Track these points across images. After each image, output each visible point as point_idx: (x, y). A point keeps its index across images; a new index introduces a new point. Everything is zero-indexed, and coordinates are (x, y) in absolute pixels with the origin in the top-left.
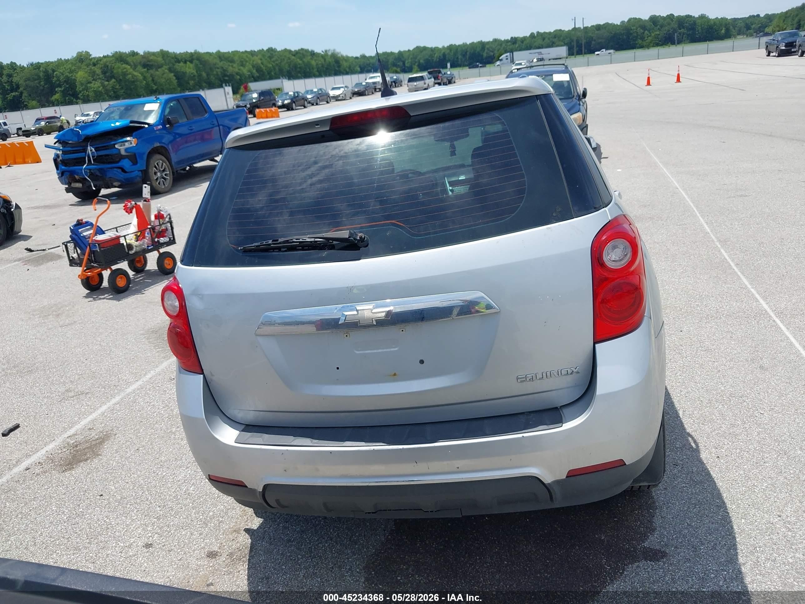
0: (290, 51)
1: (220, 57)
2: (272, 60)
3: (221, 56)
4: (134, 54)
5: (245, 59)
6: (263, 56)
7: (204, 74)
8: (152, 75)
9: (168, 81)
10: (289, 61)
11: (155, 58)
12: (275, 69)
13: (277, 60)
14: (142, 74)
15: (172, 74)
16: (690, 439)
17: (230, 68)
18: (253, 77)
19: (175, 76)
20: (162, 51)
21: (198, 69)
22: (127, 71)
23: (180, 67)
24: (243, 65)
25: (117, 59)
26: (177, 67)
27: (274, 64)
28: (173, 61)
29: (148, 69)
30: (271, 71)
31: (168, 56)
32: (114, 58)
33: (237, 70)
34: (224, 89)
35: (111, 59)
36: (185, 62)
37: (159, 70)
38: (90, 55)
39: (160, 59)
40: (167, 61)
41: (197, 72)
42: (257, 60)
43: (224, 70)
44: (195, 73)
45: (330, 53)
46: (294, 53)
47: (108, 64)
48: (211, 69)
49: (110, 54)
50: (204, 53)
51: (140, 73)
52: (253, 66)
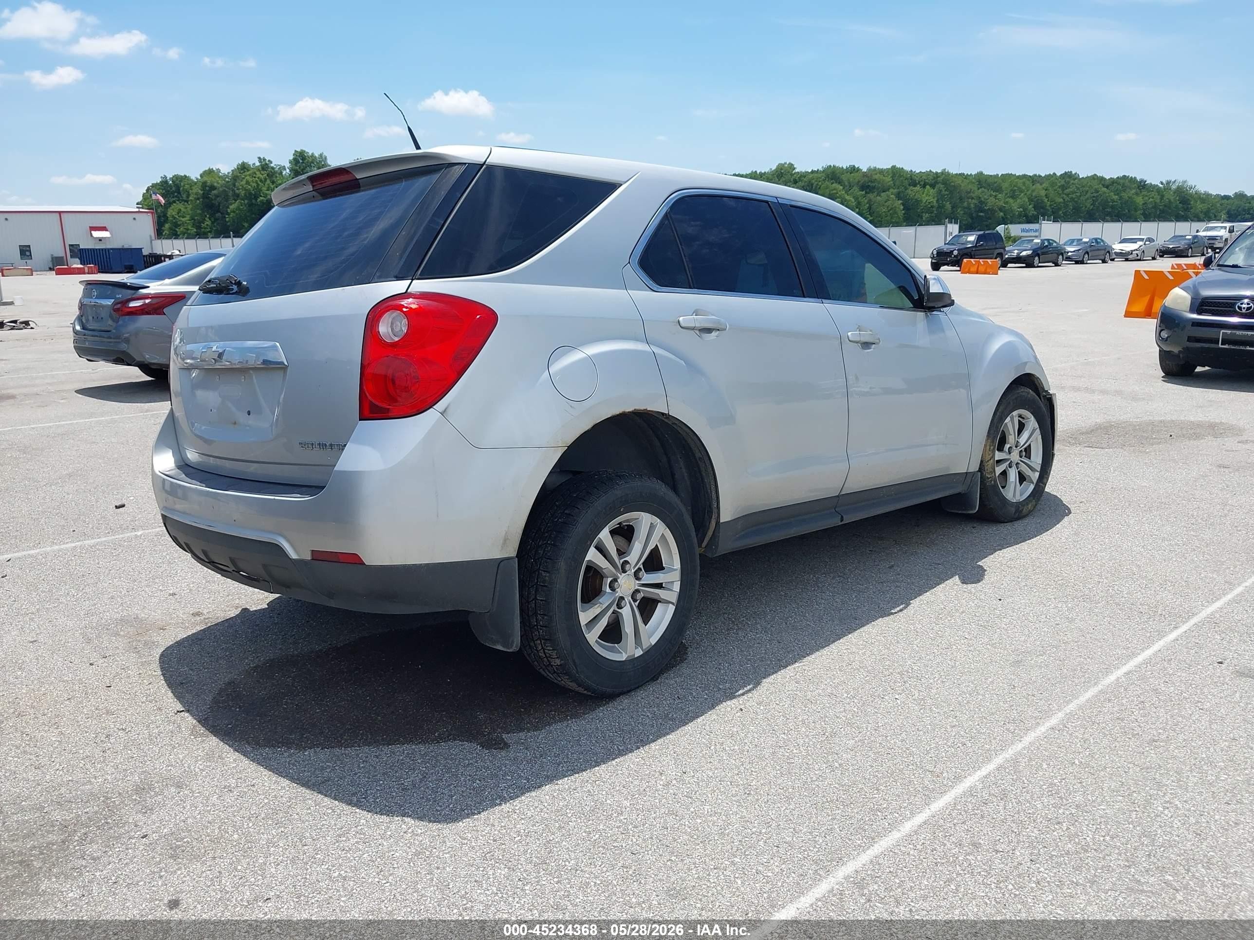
0: (1102, 179)
1: (979, 181)
2: (1065, 192)
3: (982, 180)
4: (853, 170)
5: (1019, 188)
6: (1053, 184)
7: (948, 206)
8: (870, 201)
9: (891, 212)
10: (1095, 195)
11: (882, 177)
12: (1066, 206)
13: (1073, 192)
14: (856, 198)
15: (900, 202)
16: (751, 686)
17: (992, 199)
18: (1026, 216)
19: (903, 204)
20: (894, 167)
21: (940, 197)
22: (837, 193)
23: (914, 192)
24: (1013, 197)
25: (828, 176)
26: (910, 192)
27: (1067, 199)
28: (906, 183)
29: (866, 193)
30: (1059, 209)
31: (900, 176)
32: (824, 174)
33: (1001, 203)
34: (946, 227)
35: (820, 175)
36: (924, 186)
37: (882, 194)
38: (794, 169)
39: (888, 179)
40: (897, 183)
41: (937, 201)
42: (1040, 191)
43: (981, 202)
44: (935, 204)
45: (1174, 187)
46: (1107, 183)
47: (813, 181)
48: (961, 199)
49: (821, 169)
50: (956, 174)
51: (854, 197)
52: (1030, 200)
